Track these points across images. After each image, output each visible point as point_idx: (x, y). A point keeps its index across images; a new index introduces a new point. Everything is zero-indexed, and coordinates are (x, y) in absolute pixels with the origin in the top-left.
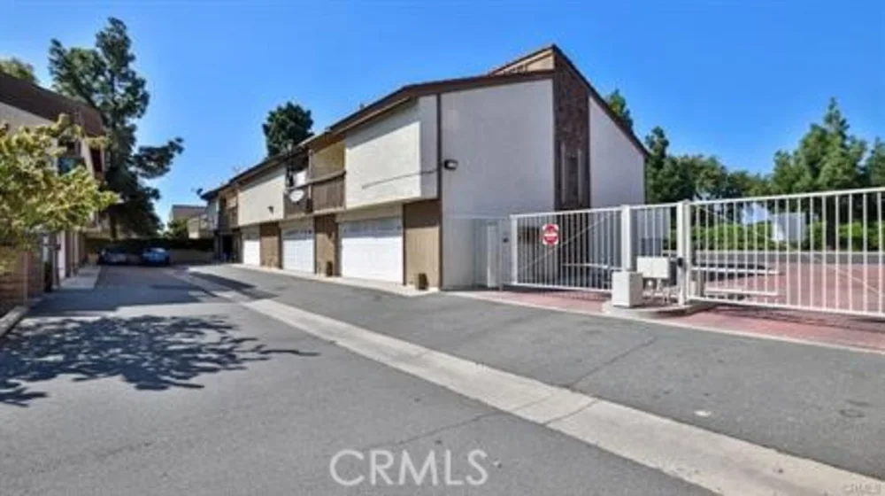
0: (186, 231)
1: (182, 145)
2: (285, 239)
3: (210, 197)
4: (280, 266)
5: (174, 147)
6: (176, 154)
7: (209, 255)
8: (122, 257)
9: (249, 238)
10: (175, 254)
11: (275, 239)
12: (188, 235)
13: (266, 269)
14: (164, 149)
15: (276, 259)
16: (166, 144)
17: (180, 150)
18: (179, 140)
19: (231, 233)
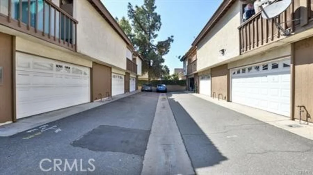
0: (178, 78)
1: (173, 38)
2: (233, 78)
3: (183, 59)
4: (229, 100)
5: (170, 40)
6: (171, 43)
7: (184, 88)
8: (149, 88)
9: (202, 79)
10: (169, 87)
11: (225, 77)
12: (178, 79)
13: (215, 101)
14: (167, 41)
15: (225, 94)
16: (167, 39)
17: (172, 41)
18: (172, 37)
19: (193, 76)
